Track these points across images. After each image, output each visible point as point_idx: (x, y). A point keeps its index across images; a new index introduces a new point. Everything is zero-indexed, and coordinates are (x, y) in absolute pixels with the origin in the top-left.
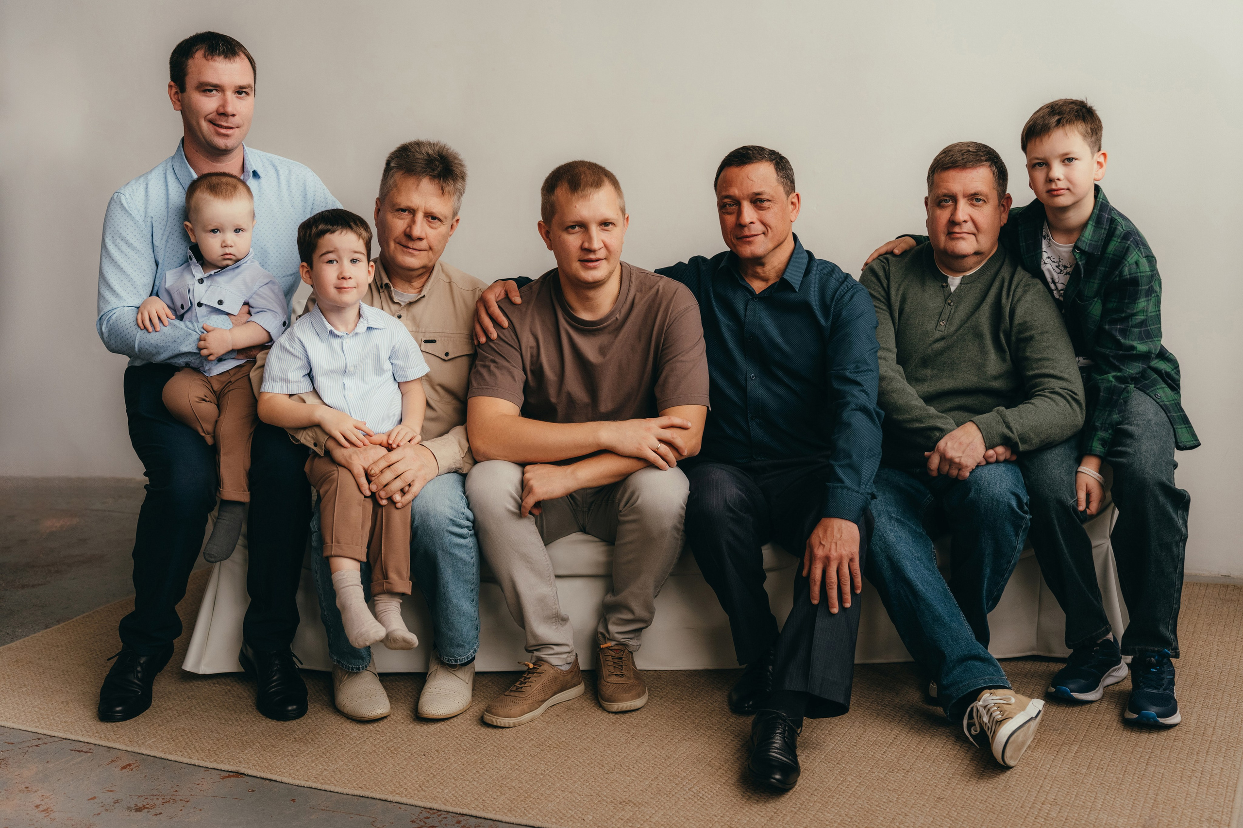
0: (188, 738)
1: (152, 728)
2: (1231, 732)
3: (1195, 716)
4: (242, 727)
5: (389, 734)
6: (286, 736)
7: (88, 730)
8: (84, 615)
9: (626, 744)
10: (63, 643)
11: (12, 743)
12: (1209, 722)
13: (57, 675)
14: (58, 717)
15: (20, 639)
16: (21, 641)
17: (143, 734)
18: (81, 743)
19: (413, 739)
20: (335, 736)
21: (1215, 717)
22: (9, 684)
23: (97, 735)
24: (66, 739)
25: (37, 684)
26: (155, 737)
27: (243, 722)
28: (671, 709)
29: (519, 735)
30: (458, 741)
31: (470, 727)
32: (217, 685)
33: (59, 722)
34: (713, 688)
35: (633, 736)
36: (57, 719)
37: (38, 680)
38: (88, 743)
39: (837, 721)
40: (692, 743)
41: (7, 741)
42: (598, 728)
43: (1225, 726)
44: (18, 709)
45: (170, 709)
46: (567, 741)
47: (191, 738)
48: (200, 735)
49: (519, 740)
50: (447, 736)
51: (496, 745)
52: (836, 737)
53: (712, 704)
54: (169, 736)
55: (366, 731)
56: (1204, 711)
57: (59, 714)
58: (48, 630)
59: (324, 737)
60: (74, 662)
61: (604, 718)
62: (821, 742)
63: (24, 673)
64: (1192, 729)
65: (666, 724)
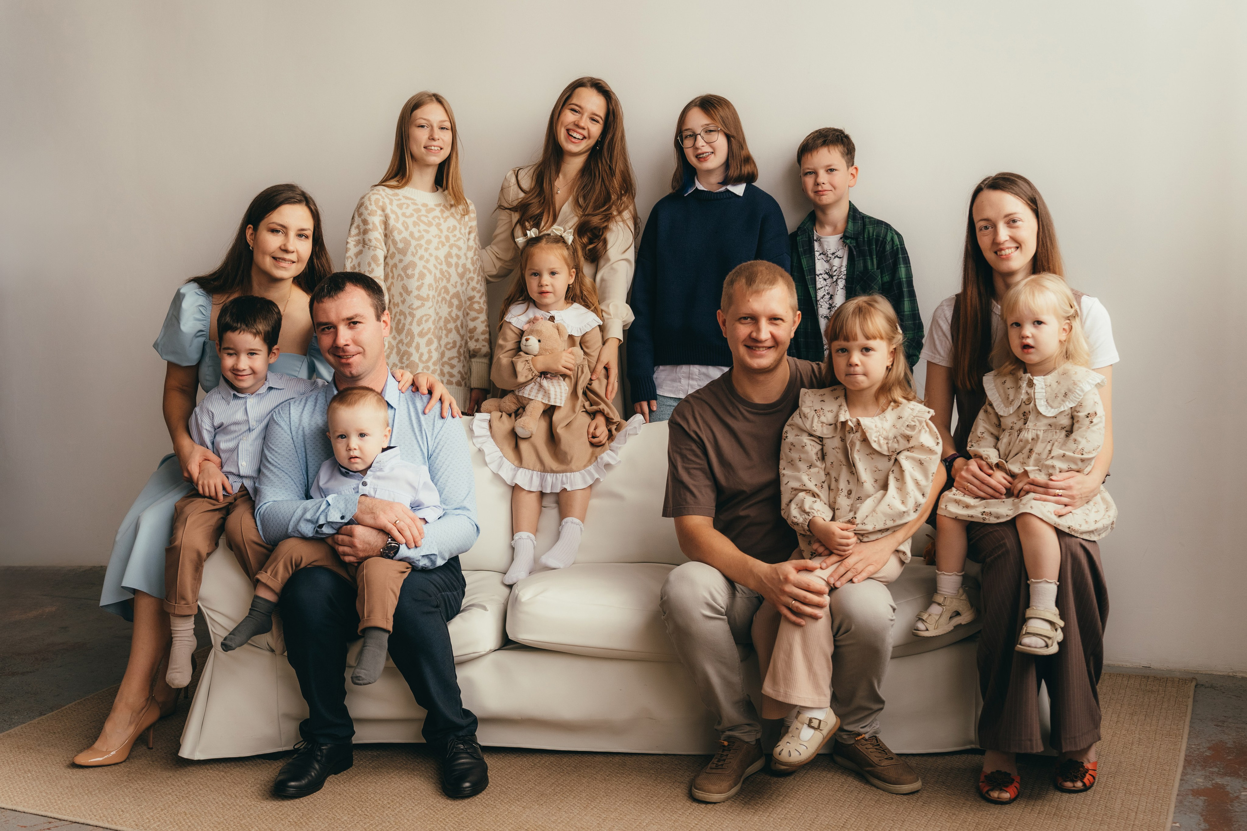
0: (190, 822)
1: (155, 812)
2: (1152, 817)
3: (1119, 801)
4: (239, 811)
5: (377, 818)
6: (282, 820)
7: (95, 814)
8: (76, 702)
9: (598, 827)
10: (59, 730)
11: (25, 827)
12: (1132, 807)
13: (58, 761)
14: (65, 801)
15: (17, 726)
16: (19, 727)
17: (148, 818)
18: (89, 827)
19: (400, 823)
20: (327, 820)
21: (1137, 802)
22: (14, 770)
23: (104, 818)
24: (75, 822)
25: (41, 770)
26: (159, 821)
27: (240, 807)
28: (638, 795)
29: (498, 819)
30: (442, 824)
31: (452, 812)
32: (211, 771)
33: (67, 807)
34: (675, 774)
35: (604, 820)
36: (64, 803)
37: (41, 766)
38: (96, 826)
39: (791, 806)
40: (659, 826)
41: (20, 824)
42: (571, 813)
43: (1147, 811)
44: (27, 794)
45: (170, 794)
46: (543, 825)
47: (193, 822)
48: (201, 819)
49: (499, 824)
50: (431, 820)
51: (478, 828)
52: (792, 821)
53: (675, 790)
54: (172, 820)
55: (355, 815)
56: (1127, 796)
57: (66, 799)
58: (43, 717)
59: (317, 821)
60: (73, 749)
61: (576, 803)
62: (778, 826)
63: (27, 759)
64: (1116, 814)
65: (634, 809)
